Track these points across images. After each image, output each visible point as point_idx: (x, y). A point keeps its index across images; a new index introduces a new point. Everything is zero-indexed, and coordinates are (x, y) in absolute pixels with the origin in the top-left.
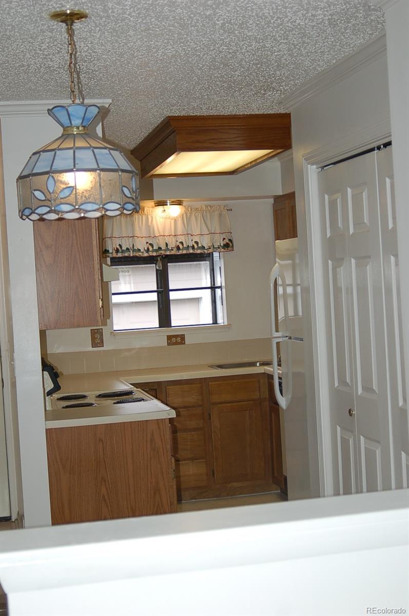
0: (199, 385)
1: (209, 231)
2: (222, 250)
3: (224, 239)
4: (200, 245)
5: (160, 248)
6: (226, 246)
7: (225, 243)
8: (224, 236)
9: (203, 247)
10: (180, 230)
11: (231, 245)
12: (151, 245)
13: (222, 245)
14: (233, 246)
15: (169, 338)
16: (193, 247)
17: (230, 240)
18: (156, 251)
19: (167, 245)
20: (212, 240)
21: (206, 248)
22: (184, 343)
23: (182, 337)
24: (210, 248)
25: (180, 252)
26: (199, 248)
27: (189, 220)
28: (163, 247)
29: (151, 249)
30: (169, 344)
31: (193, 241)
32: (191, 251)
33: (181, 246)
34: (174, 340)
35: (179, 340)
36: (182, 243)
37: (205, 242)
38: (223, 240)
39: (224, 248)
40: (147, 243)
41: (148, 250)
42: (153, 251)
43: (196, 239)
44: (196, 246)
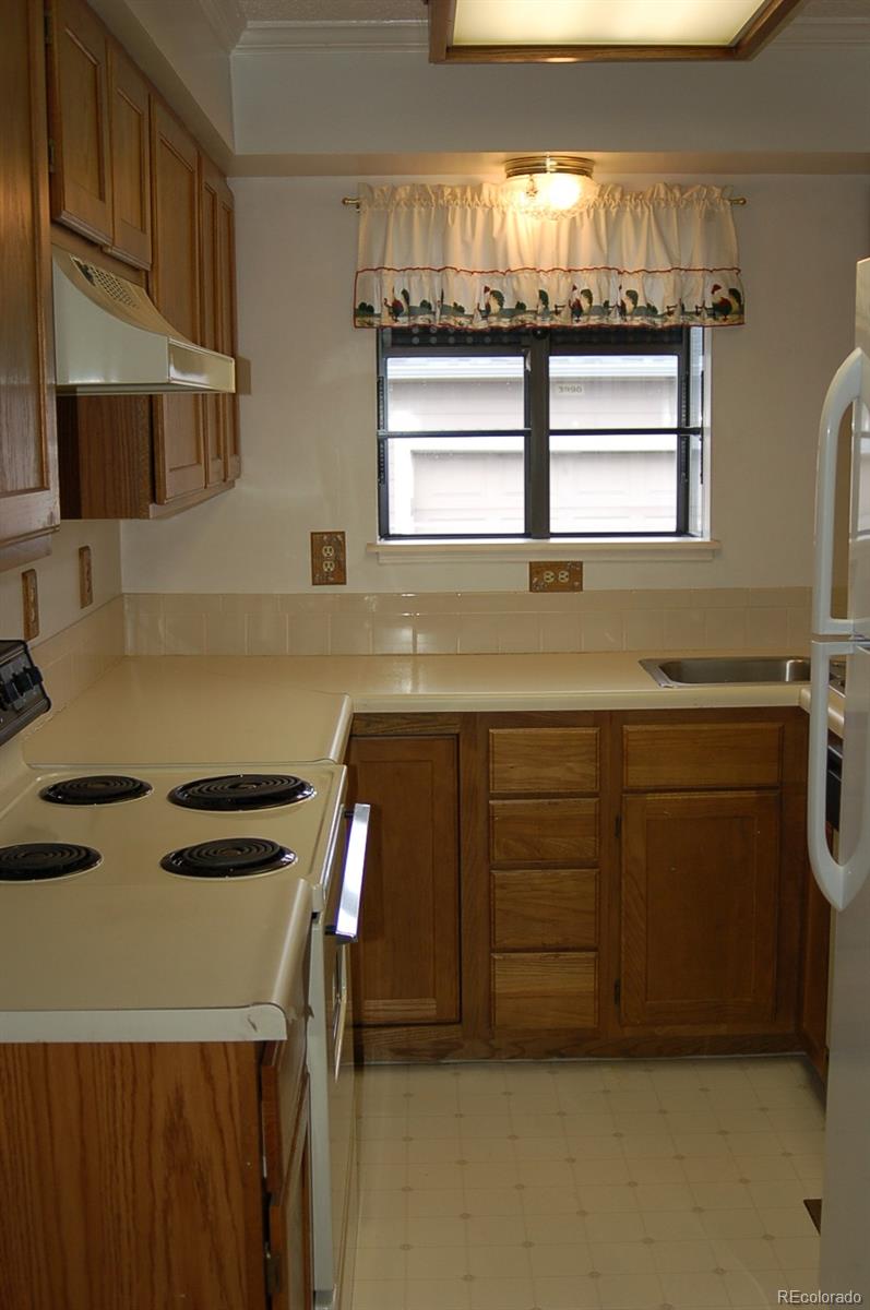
0: (592, 731)
1: (671, 260)
2: (709, 321)
3: (716, 288)
4: (641, 303)
5: (521, 307)
6: (721, 309)
7: (718, 300)
8: (715, 279)
9: (651, 310)
10: (586, 254)
11: (735, 306)
12: (498, 296)
13: (709, 305)
14: (741, 311)
15: (536, 569)
16: (622, 309)
17: (734, 292)
18: (511, 314)
19: (543, 296)
20: (679, 289)
21: (659, 313)
22: (580, 588)
23: (576, 569)
24: (670, 313)
25: (583, 322)
26: (638, 311)
27: (613, 226)
28: (532, 302)
29: (495, 307)
30: (533, 588)
31: (624, 291)
32: (617, 320)
33: (585, 304)
34: (549, 576)
35: (564, 576)
36: (587, 294)
37: (660, 295)
38: (713, 292)
39: (713, 315)
40: (487, 289)
41: (487, 313)
42: (503, 313)
43: (633, 284)
44: (629, 306)
